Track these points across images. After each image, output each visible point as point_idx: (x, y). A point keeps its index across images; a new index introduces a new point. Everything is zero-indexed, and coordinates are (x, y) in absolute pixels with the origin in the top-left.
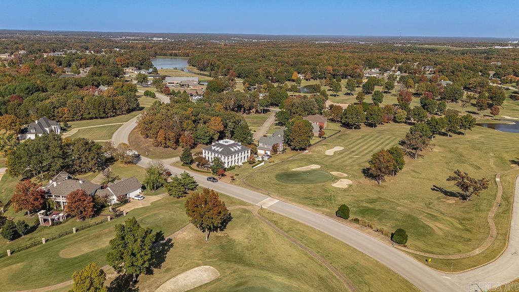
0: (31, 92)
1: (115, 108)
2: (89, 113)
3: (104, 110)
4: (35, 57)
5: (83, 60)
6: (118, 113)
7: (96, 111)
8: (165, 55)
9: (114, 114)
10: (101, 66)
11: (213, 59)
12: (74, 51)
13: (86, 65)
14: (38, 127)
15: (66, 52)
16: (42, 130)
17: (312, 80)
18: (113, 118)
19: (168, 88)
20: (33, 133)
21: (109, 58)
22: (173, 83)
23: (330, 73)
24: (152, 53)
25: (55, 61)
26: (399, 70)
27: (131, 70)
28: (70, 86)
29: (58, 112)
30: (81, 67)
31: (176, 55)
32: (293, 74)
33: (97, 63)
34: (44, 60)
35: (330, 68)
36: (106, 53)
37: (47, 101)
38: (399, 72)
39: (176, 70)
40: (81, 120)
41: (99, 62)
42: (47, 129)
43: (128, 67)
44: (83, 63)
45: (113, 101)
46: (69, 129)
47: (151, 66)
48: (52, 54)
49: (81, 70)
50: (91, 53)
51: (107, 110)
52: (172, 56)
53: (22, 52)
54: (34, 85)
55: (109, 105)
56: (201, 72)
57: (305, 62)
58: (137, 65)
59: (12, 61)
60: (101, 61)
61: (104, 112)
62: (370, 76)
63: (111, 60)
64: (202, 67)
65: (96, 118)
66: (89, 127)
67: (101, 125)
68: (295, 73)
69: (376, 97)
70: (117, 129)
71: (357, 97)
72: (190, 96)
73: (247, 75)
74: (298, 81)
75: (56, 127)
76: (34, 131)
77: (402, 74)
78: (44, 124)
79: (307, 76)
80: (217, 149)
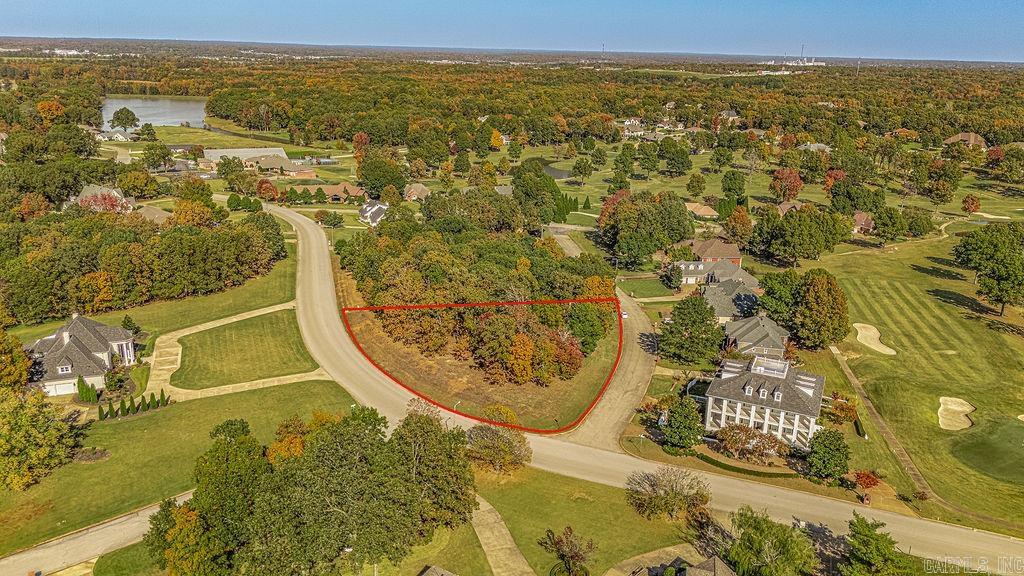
6: (245, 273)
9: (242, 278)
11: (273, 99)
14: (78, 355)
16: (92, 364)
17: (528, 147)
19: (268, 182)
20: (68, 377)
26: (680, 121)
32: (492, 133)
35: (562, 120)
38: (681, 125)
42: (104, 356)
47: (131, 120)
64: (255, 120)
66: (201, 328)
67: (234, 319)
68: (495, 132)
69: (732, 184)
70: (297, 328)
71: (688, 185)
72: (333, 200)
73: (384, 137)
74: (514, 151)
75: (124, 343)
76: (70, 369)
77: (689, 130)
78: (88, 339)
79: (519, 138)
80: (764, 394)
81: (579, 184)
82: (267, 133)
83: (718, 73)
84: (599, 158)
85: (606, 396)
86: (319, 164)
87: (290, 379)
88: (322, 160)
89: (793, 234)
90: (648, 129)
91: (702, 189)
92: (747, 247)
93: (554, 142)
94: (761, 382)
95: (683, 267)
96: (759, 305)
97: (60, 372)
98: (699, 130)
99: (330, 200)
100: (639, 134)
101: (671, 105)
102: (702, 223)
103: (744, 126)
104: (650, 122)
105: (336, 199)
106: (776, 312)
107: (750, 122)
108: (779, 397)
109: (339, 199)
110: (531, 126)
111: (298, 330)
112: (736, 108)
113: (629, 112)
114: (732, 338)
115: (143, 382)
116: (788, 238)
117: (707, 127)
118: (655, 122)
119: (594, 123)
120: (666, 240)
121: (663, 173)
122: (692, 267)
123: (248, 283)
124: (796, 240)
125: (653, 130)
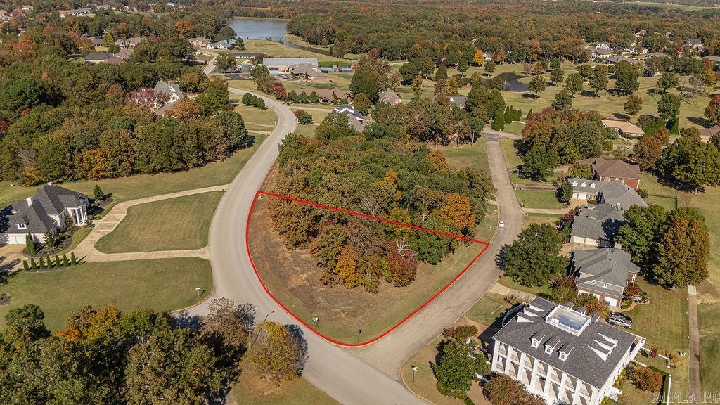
0: (29, 100)
1: (202, 149)
2: (148, 163)
3: (181, 154)
4: (46, 17)
5: (121, 24)
6: (208, 158)
7: (163, 159)
8: (246, 14)
9: (201, 161)
10: (152, 36)
11: (329, 22)
12: (106, 7)
13: (127, 33)
14: (34, 216)
15: (94, 8)
16: (42, 223)
17: (505, 64)
18: (197, 169)
19: (280, 85)
20: (22, 231)
21: (164, 21)
22: (277, 69)
23: (536, 53)
24: (227, 11)
25: (77, 26)
26: (646, 47)
27: (200, 43)
28: (104, 83)
29: (81, 159)
30: (120, 36)
31: (263, 15)
32: (476, 52)
33: (146, 30)
34: (61, 24)
35: (537, 43)
36: (156, 9)
37: (58, 134)
38: (646, 50)
39: (271, 43)
40: (130, 174)
41: (149, 28)
42: (56, 218)
43: (195, 37)
44: (123, 29)
45: (197, 132)
46: (106, 208)
47: (231, 35)
48: (73, 12)
49: (119, 43)
50: (133, 10)
51: (185, 154)
52: (257, 16)
53: (26, 8)
54: (36, 84)
55: (190, 143)
56: (313, 46)
57: (482, 30)
58: (210, 34)
59: (8, 24)
60: (152, 27)
61: (181, 159)
62: (598, 56)
63: (168, 25)
64: (313, 37)
65: (162, 170)
66: (151, 199)
67: (177, 195)
68: (479, 52)
69: (669, 105)
70: (215, 209)
71: (626, 104)
72: (323, 101)
73: (394, 53)
74: (489, 68)
75: (76, 209)
76: (25, 225)
77: (652, 54)
78: (47, 204)
79: (499, 57)
80: (549, 350)
81: (533, 96)
82: (319, 47)
83: (702, 5)
84: (557, 77)
85: (426, 311)
86: (340, 71)
87: (177, 254)
88: (342, 69)
89: (696, 162)
90: (615, 53)
91: (638, 109)
92: (654, 168)
93: (528, 61)
94: (552, 336)
95: (575, 184)
96: (620, 235)
97: (19, 227)
98: (662, 55)
99: (321, 101)
100: (605, 56)
101: (642, 32)
102: (626, 139)
103: (705, 53)
104: (618, 46)
105: (325, 100)
106: (634, 244)
107: (712, 50)
108: (564, 357)
109: (327, 101)
110: (509, 47)
111: (214, 211)
112: (701, 37)
113: (602, 38)
114: (577, 266)
115: (78, 241)
116: (691, 165)
117: (669, 52)
118: (623, 47)
119: (564, 46)
120: (577, 155)
121: (611, 91)
122: (584, 185)
123: (209, 165)
124: (699, 168)
125: (620, 53)
